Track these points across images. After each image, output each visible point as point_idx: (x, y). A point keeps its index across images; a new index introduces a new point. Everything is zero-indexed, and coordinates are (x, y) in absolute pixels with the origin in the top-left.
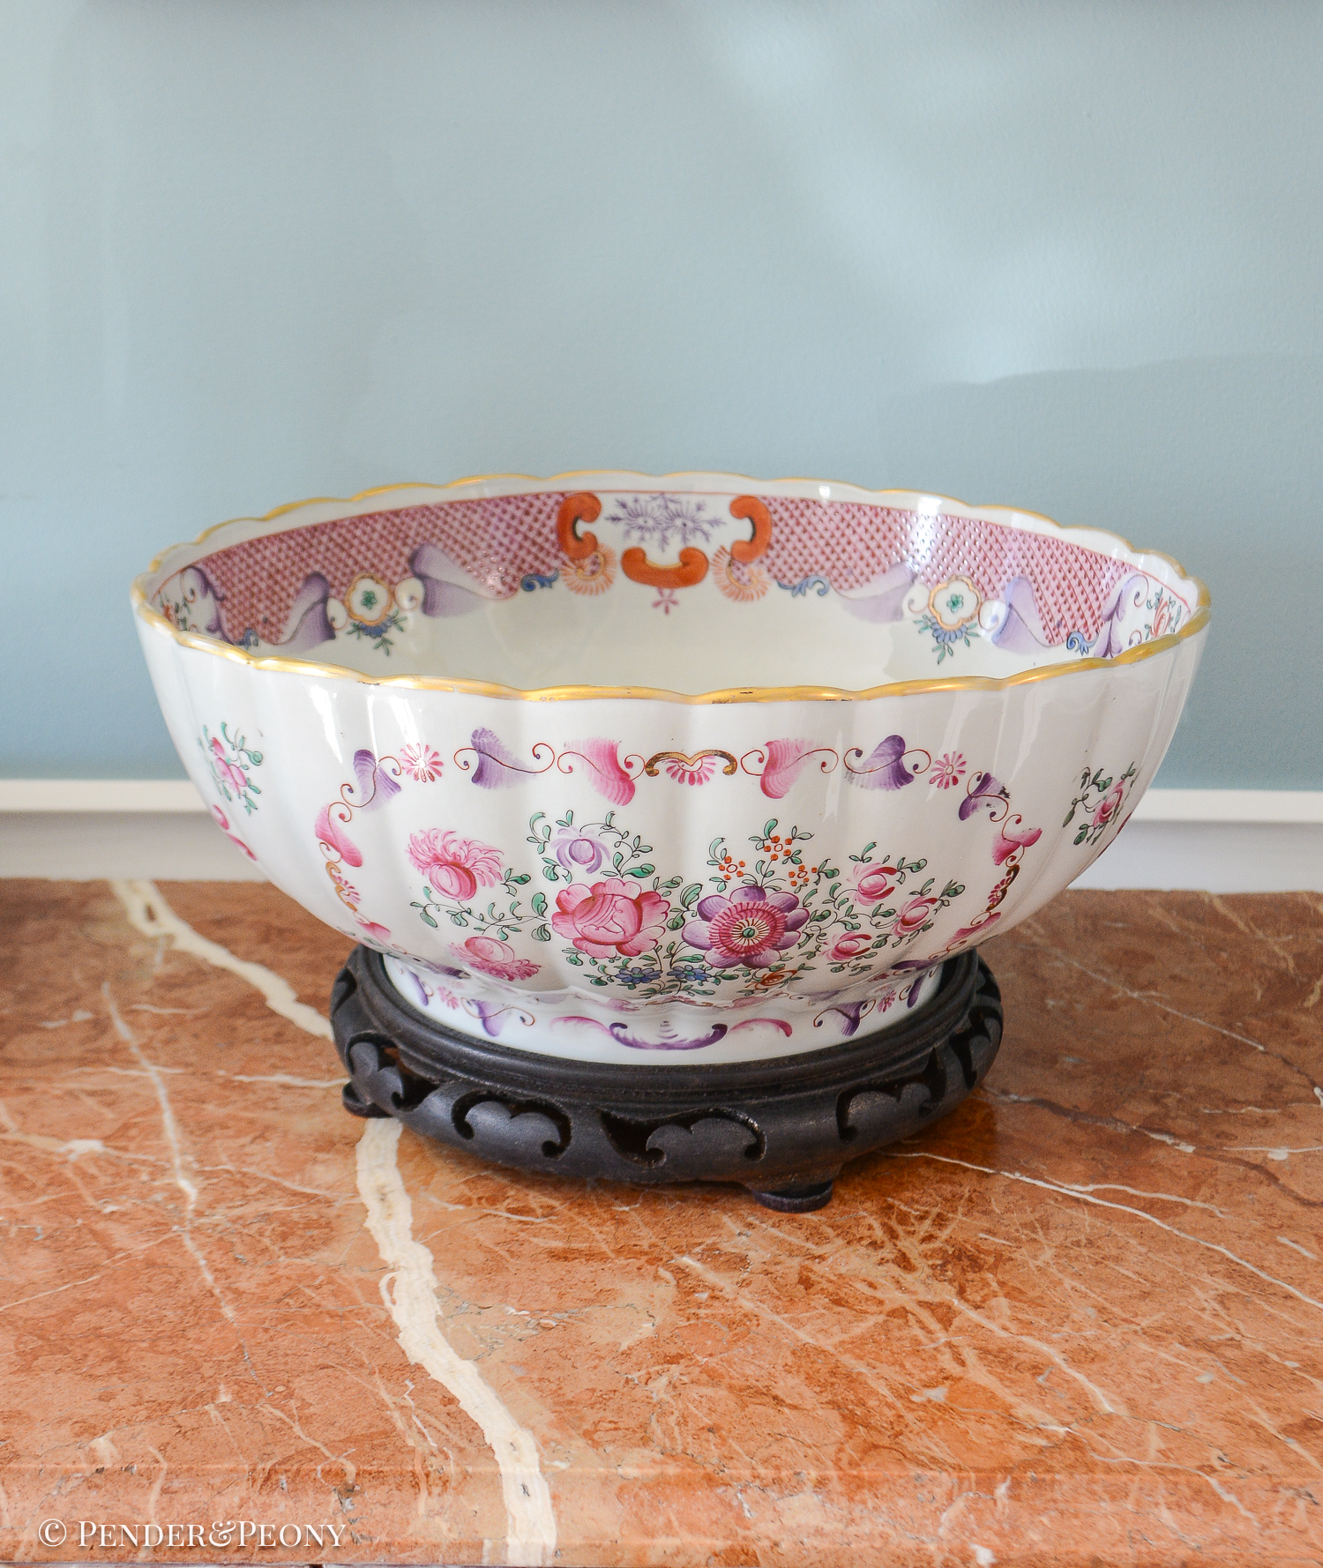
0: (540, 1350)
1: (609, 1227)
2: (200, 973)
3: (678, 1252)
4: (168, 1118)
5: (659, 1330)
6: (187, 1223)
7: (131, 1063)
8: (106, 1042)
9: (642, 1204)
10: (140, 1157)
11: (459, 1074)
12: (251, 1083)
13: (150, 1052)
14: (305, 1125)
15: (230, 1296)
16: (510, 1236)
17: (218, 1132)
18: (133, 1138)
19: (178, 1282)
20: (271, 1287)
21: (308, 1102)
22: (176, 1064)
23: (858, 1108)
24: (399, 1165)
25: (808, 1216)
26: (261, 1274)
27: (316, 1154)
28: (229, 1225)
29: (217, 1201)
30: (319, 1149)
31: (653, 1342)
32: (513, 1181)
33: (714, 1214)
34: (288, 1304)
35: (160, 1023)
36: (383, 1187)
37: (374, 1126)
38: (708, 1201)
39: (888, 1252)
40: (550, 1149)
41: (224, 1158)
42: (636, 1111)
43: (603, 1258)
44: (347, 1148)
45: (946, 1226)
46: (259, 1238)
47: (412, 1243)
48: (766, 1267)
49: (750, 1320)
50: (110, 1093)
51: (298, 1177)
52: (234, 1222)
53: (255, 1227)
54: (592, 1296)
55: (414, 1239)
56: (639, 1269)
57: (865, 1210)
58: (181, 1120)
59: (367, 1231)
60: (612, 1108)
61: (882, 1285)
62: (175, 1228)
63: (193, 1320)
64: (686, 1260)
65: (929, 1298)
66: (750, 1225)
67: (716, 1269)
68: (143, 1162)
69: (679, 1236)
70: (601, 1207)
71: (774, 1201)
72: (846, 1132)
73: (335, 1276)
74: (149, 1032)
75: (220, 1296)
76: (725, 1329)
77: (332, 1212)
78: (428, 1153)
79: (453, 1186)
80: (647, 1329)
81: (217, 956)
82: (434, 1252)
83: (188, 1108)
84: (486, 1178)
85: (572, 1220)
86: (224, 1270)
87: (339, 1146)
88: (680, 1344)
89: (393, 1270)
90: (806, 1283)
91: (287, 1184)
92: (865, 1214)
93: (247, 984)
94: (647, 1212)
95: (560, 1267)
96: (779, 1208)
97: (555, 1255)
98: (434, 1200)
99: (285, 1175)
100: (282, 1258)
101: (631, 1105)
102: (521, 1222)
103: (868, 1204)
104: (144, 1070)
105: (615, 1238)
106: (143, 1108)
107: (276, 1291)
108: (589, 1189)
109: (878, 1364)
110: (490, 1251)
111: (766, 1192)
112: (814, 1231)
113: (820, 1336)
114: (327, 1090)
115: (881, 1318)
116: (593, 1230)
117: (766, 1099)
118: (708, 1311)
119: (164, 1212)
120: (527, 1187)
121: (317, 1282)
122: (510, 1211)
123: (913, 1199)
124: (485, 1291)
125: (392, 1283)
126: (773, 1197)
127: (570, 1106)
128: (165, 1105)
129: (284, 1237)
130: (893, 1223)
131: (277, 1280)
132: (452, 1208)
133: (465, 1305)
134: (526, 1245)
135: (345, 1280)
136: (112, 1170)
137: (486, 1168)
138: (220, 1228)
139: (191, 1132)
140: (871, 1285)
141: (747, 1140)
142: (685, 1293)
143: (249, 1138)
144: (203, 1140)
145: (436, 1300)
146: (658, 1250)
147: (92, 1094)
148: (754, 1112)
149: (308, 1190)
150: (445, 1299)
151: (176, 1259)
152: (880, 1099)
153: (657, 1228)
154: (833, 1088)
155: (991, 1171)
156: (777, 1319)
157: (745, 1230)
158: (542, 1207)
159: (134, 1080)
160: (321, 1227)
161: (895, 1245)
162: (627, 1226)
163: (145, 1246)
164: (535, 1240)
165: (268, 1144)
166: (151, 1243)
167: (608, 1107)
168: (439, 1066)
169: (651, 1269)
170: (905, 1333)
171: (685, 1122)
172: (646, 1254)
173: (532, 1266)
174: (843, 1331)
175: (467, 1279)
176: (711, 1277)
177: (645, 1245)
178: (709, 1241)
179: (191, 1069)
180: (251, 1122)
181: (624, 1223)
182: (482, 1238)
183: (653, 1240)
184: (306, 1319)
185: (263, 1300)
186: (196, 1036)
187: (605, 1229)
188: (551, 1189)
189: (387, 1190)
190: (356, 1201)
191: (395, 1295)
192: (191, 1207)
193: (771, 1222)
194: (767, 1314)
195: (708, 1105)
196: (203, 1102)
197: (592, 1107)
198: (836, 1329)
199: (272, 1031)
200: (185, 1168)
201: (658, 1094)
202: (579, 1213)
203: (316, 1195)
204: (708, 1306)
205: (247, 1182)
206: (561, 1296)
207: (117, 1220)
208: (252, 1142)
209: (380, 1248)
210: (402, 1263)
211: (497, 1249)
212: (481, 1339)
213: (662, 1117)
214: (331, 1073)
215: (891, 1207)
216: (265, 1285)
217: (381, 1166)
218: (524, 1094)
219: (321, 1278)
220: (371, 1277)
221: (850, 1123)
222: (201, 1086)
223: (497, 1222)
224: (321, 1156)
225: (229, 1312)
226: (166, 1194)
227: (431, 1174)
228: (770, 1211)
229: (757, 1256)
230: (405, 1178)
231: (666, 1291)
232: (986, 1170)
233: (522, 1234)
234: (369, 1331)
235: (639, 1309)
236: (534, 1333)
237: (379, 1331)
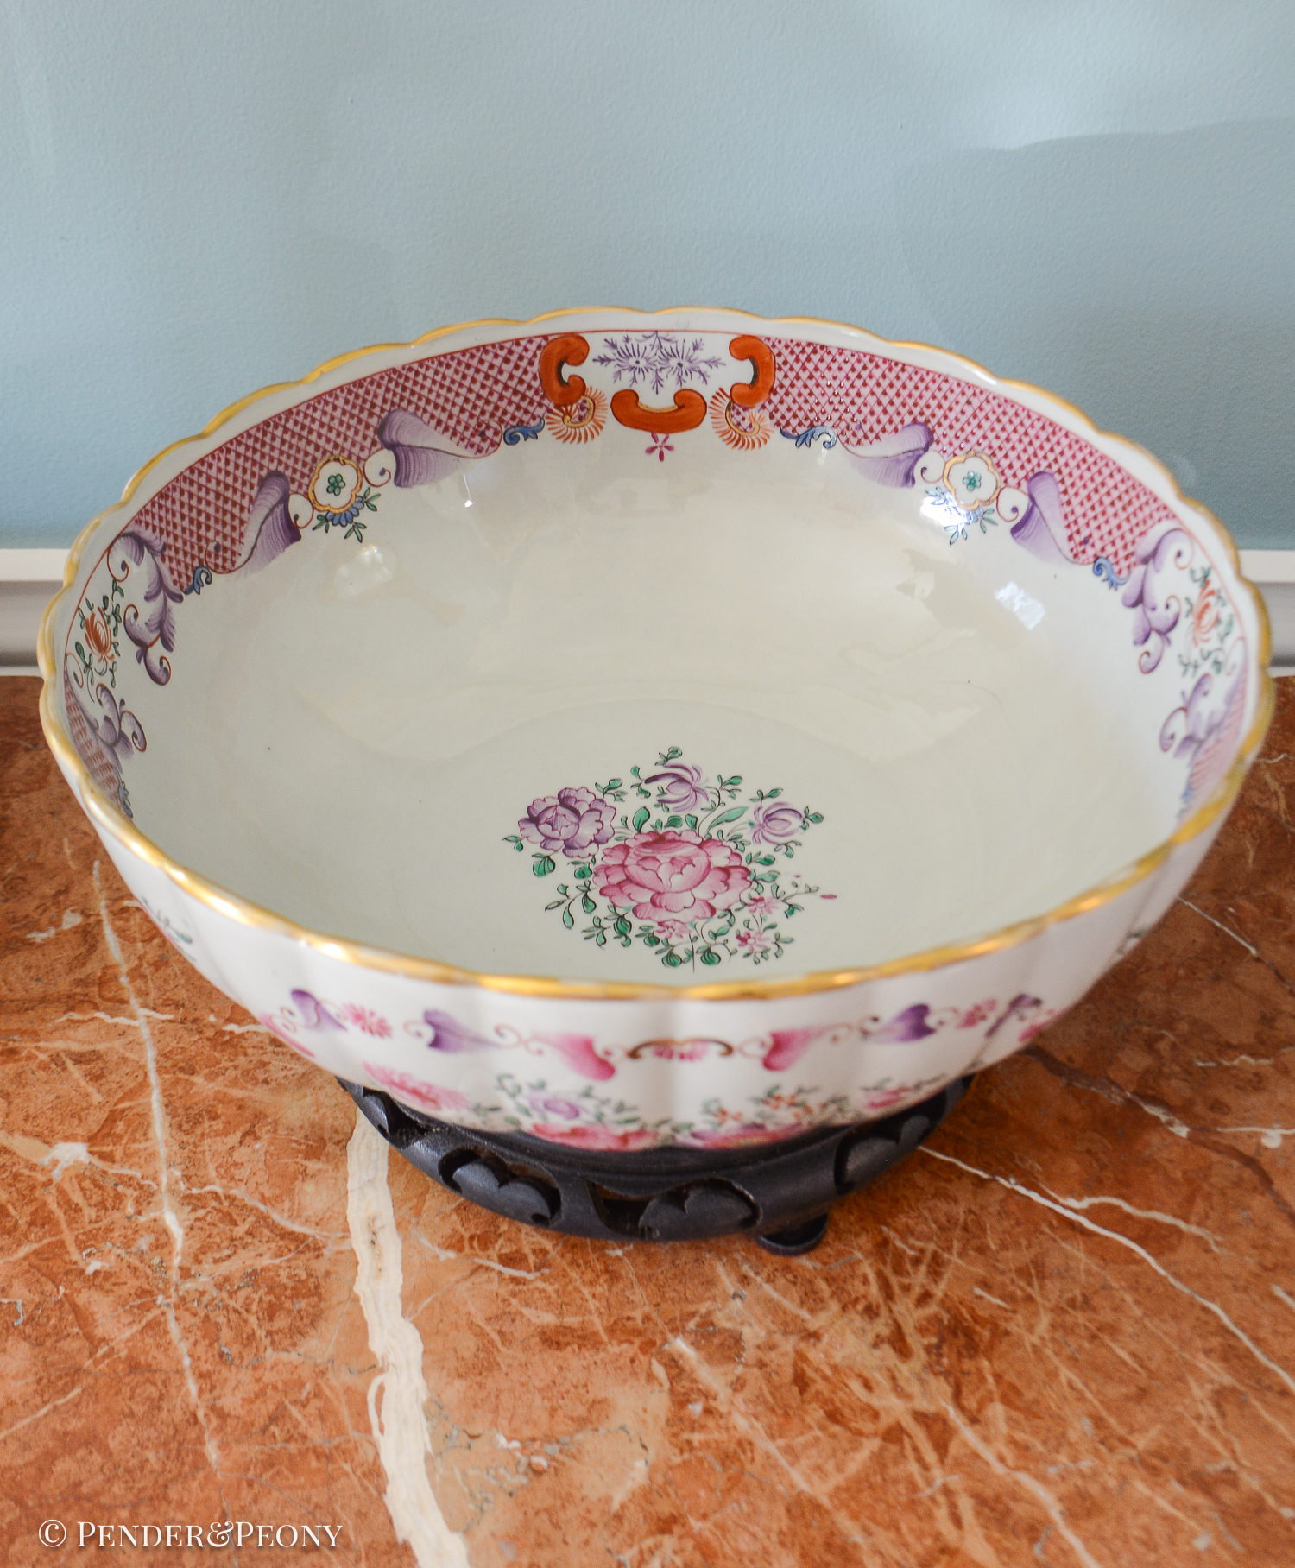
0: (530, 1513)
1: (602, 1283)
3: (672, 1330)
4: (156, 1102)
5: (651, 1473)
6: (171, 1290)
7: (120, 1002)
8: (95, 966)
9: (636, 1244)
10: (127, 1171)
12: (242, 1037)
13: (139, 985)
14: (295, 1110)
15: (214, 1422)
16: (502, 1307)
17: (203, 1126)
18: (119, 1138)
19: (161, 1396)
20: (257, 1404)
21: (298, 1069)
22: (166, 1004)
24: (390, 1177)
25: (803, 1261)
26: (247, 1378)
27: (305, 1162)
28: (214, 1297)
29: (204, 1250)
30: (309, 1153)
31: (645, 1495)
33: (709, 1262)
34: (273, 1435)
36: (373, 1217)
39: (883, 1324)
41: (212, 1171)
43: (596, 1342)
44: (336, 1150)
45: (941, 1275)
46: (245, 1315)
47: (402, 1321)
48: (760, 1354)
49: (744, 1451)
50: (99, 1055)
51: (286, 1207)
52: (219, 1289)
53: (241, 1296)
54: (581, 1411)
56: (632, 1360)
57: (862, 1247)
58: (169, 1104)
61: (879, 1383)
62: (159, 1299)
64: (680, 1344)
66: (745, 1279)
67: (710, 1358)
68: (129, 1182)
69: (673, 1300)
70: (594, 1250)
73: (322, 1382)
75: (204, 1423)
76: (718, 1466)
77: (320, 1271)
79: (444, 1217)
80: (639, 1468)
85: (564, 1274)
86: (208, 1375)
87: (330, 1147)
88: (672, 1495)
89: (382, 1370)
90: (801, 1381)
91: (275, 1217)
92: (860, 1256)
94: (641, 1255)
95: (552, 1357)
97: (547, 1336)
98: (425, 1237)
99: (274, 1202)
100: (269, 1351)
102: (513, 1277)
103: (865, 1236)
104: (133, 1015)
105: (608, 1310)
107: (262, 1413)
109: (873, 1528)
110: (481, 1335)
112: (809, 1287)
113: (814, 1477)
115: (877, 1442)
116: (586, 1290)
118: (702, 1437)
121: (304, 1395)
122: (502, 1259)
123: (908, 1228)
124: (475, 1406)
125: (380, 1393)
128: (153, 1077)
129: (271, 1312)
130: (889, 1272)
131: (264, 1389)
132: (443, 1254)
133: (455, 1431)
134: (518, 1321)
135: (332, 1389)
136: (97, 1196)
138: (204, 1302)
139: (180, 1126)
140: (867, 1381)
142: (678, 1405)
143: (238, 1136)
144: (192, 1139)
145: (424, 1423)
147: (78, 1059)
150: (435, 1422)
151: (161, 1356)
153: (651, 1283)
155: (985, 1176)
156: (771, 1446)
157: (740, 1291)
158: (534, 1248)
160: (309, 1292)
161: (893, 1309)
162: (621, 1284)
163: (127, 1334)
164: (526, 1311)
165: (258, 1145)
166: (133, 1329)
169: (644, 1362)
170: (900, 1469)
172: (639, 1331)
173: (524, 1356)
174: (838, 1469)
175: (458, 1383)
176: (705, 1372)
177: (638, 1316)
178: (703, 1313)
179: (181, 1014)
180: (241, 1106)
181: (617, 1278)
182: (473, 1310)
183: (647, 1307)
184: (293, 1465)
185: (248, 1432)
187: (598, 1288)
189: (377, 1222)
190: (346, 1241)
191: (384, 1419)
192: (176, 1262)
193: (765, 1274)
194: (761, 1439)
196: (193, 1071)
198: (831, 1465)
200: (172, 1190)
202: (572, 1262)
203: (304, 1237)
204: (701, 1429)
205: (235, 1213)
206: (552, 1413)
207: (101, 1287)
208: (241, 1143)
209: (370, 1331)
210: (391, 1359)
211: (488, 1329)
212: (471, 1498)
215: (887, 1242)
216: (251, 1401)
217: (371, 1182)
219: (308, 1386)
220: (359, 1383)
222: (191, 1042)
223: (488, 1284)
224: (310, 1165)
225: (212, 1451)
226: (152, 1238)
227: (422, 1199)
229: (752, 1334)
230: (395, 1201)
231: (659, 1400)
232: (983, 1174)
233: (515, 1302)
234: (356, 1482)
235: (632, 1433)
236: (524, 1480)
237: (366, 1482)
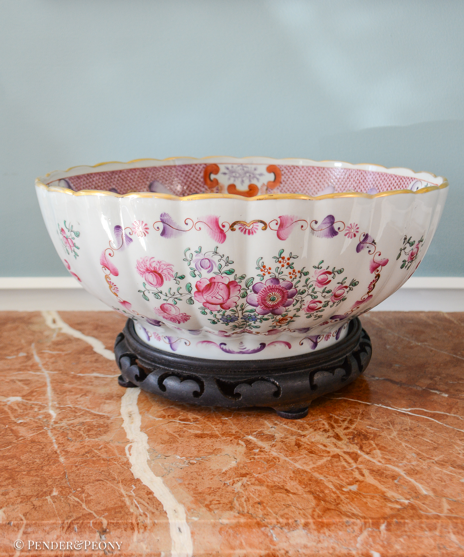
0: (189, 472)
1: (220, 425)
2: (69, 340)
3: (247, 434)
4: (49, 389)
5: (238, 464)
6: (50, 426)
7: (38, 370)
8: (30, 363)
9: (233, 417)
10: (36, 402)
11: (161, 366)
12: (83, 376)
13: (46, 366)
14: (102, 391)
15: (64, 453)
16: (180, 429)
17: (68, 393)
18: (34, 396)
19: (43, 448)
20: (81, 449)
21: (104, 382)
22: (55, 370)
23: (318, 377)
24: (138, 404)
25: (299, 420)
26: (78, 445)
27: (106, 401)
28: (67, 427)
29: (64, 418)
30: (107, 399)
31: (236, 469)
32: (182, 409)
33: (261, 420)
34: (87, 456)
35: (52, 356)
36: (131, 412)
37: (130, 390)
38: (259, 415)
39: (331, 433)
40: (196, 394)
41: (69, 402)
42: (230, 378)
43: (217, 437)
44: (118, 398)
45: (353, 424)
46: (78, 431)
47: (140, 432)
48: (282, 439)
49: (276, 460)
50: (28, 380)
51: (97, 409)
52: (69, 425)
53: (77, 427)
54: (211, 451)
55: (141, 431)
56: (231, 441)
57: (321, 418)
58: (54, 389)
59: (123, 428)
60: (221, 377)
61: (329, 446)
62: (45, 428)
63: (46, 463)
64: (250, 437)
65: (348, 450)
66: (276, 424)
67: (262, 440)
68: (37, 405)
69: (247, 428)
70: (216, 418)
71: (285, 415)
72: (313, 387)
73: (108, 445)
74: (47, 359)
75: (60, 453)
76: (266, 463)
77: (109, 422)
78: (149, 400)
79: (158, 412)
80: (233, 464)
81: (77, 334)
82: (148, 435)
83: (57, 385)
84: (172, 408)
85: (205, 423)
86: (63, 443)
87: (115, 398)
88: (247, 469)
89: (131, 443)
90: (298, 445)
91: (93, 411)
92: (321, 420)
93: (86, 343)
94: (235, 420)
95: (199, 441)
96: (287, 418)
97: (197, 436)
98: (150, 416)
99: (92, 408)
100: (87, 439)
101: (228, 376)
102: (184, 424)
103: (322, 416)
104: (42, 372)
105: (222, 429)
106: (39, 385)
107: (83, 451)
108: (212, 411)
109: (328, 476)
110: (171, 435)
111: (282, 411)
112: (301, 426)
113: (304, 465)
114: (113, 378)
115: (329, 458)
116: (213, 426)
117: (282, 374)
118: (259, 456)
119: (42, 422)
120: (188, 411)
121: (100, 447)
122: (180, 420)
123: (340, 414)
124: (168, 450)
125: (130, 448)
126: (285, 413)
127: (204, 377)
128: (49, 384)
129: (89, 431)
130: (332, 423)
131: (84, 447)
132: (157, 419)
133: (160, 455)
134: (186, 433)
135: (111, 446)
136: (24, 407)
137: (172, 405)
138: (63, 428)
139: (58, 394)
140: (325, 446)
141: (274, 389)
142: (249, 450)
143: (80, 395)
144: (62, 396)
145: (147, 453)
146: (239, 433)
147: (21, 381)
148: (276, 378)
149: (101, 414)
150: (151, 453)
151: (44, 440)
152: (326, 374)
153: (239, 425)
154: (308, 369)
155: (370, 404)
156: (287, 459)
157: (274, 426)
158: (193, 418)
159: (38, 376)
160: (104, 427)
161: (334, 431)
162: (227, 425)
163: (32, 435)
164: (190, 431)
165: (87, 397)
166: (35, 434)
167: (219, 377)
168: (153, 364)
169: (236, 441)
170: (339, 464)
171: (250, 382)
172: (234, 435)
173: (188, 440)
174: (314, 463)
175: (161, 445)
176: (260, 443)
177: (234, 432)
178: (259, 430)
179: (61, 372)
180: (81, 390)
181: (226, 424)
182: (168, 430)
183: (237, 430)
184: (94, 462)
185: (77, 455)
186: (65, 361)
187: (218, 426)
188: (197, 412)
189: (132, 413)
190: (119, 417)
191: (131, 452)
192: (53, 420)
193: (284, 423)
194: (282, 457)
195: (259, 376)
196: (64, 383)
197: (213, 377)
198: (311, 463)
199: (94, 359)
200: (53, 406)
201: (239, 371)
202: (208, 421)
203: (104, 415)
204: (258, 454)
205: (77, 411)
206: (199, 451)
207: (23, 426)
208: (81, 397)
209: (127, 434)
210: (135, 440)
211: (174, 434)
212: (165, 468)
213: (240, 380)
214: (115, 372)
215: (331, 417)
216: (78, 449)
217: (130, 405)
218: (186, 373)
219: (102, 446)
220: (122, 445)
221: (314, 383)
222: (64, 377)
223: (175, 424)
224: (107, 401)
225: (62, 459)
226: (44, 416)
227: (150, 407)
228: (284, 419)
229: (279, 435)
230: (140, 409)
231: (242, 449)
232: (368, 403)
233: (185, 428)
234: (119, 466)
235: (230, 456)
236: (187, 466)
237: (123, 466)
